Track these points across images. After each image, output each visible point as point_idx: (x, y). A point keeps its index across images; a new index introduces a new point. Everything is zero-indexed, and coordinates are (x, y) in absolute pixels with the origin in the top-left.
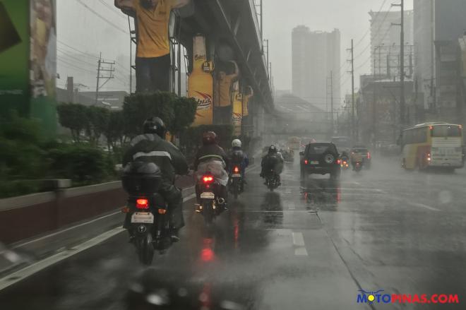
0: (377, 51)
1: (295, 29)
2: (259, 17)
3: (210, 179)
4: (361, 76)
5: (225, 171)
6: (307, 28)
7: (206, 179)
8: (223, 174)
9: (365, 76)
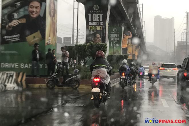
0: (182, 34)
1: (155, 17)
2: (141, 13)
3: (98, 80)
4: (178, 42)
5: (108, 75)
6: (161, 16)
7: (96, 80)
8: (107, 77)
9: (179, 41)
